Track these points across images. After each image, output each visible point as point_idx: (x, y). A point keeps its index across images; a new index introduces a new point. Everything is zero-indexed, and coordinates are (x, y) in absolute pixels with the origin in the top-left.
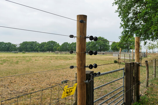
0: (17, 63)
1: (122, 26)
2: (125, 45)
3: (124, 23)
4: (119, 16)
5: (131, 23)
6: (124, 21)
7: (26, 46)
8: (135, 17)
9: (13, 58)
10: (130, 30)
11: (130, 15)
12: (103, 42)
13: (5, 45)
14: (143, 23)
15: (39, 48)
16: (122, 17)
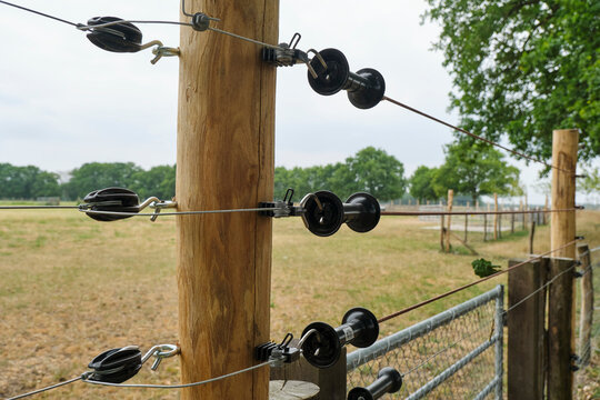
0: (38, 244)
1: (456, 102)
2: (464, 178)
3: (463, 93)
4: (445, 64)
5: (488, 94)
6: (465, 86)
7: (95, 181)
8: (507, 71)
9: (27, 225)
10: (484, 119)
11: (486, 60)
12: (383, 168)
13: (17, 175)
14: (535, 94)
15: (141, 186)
16: (456, 70)
